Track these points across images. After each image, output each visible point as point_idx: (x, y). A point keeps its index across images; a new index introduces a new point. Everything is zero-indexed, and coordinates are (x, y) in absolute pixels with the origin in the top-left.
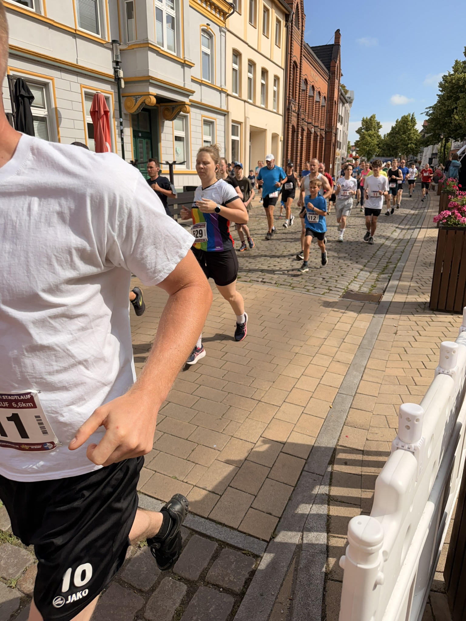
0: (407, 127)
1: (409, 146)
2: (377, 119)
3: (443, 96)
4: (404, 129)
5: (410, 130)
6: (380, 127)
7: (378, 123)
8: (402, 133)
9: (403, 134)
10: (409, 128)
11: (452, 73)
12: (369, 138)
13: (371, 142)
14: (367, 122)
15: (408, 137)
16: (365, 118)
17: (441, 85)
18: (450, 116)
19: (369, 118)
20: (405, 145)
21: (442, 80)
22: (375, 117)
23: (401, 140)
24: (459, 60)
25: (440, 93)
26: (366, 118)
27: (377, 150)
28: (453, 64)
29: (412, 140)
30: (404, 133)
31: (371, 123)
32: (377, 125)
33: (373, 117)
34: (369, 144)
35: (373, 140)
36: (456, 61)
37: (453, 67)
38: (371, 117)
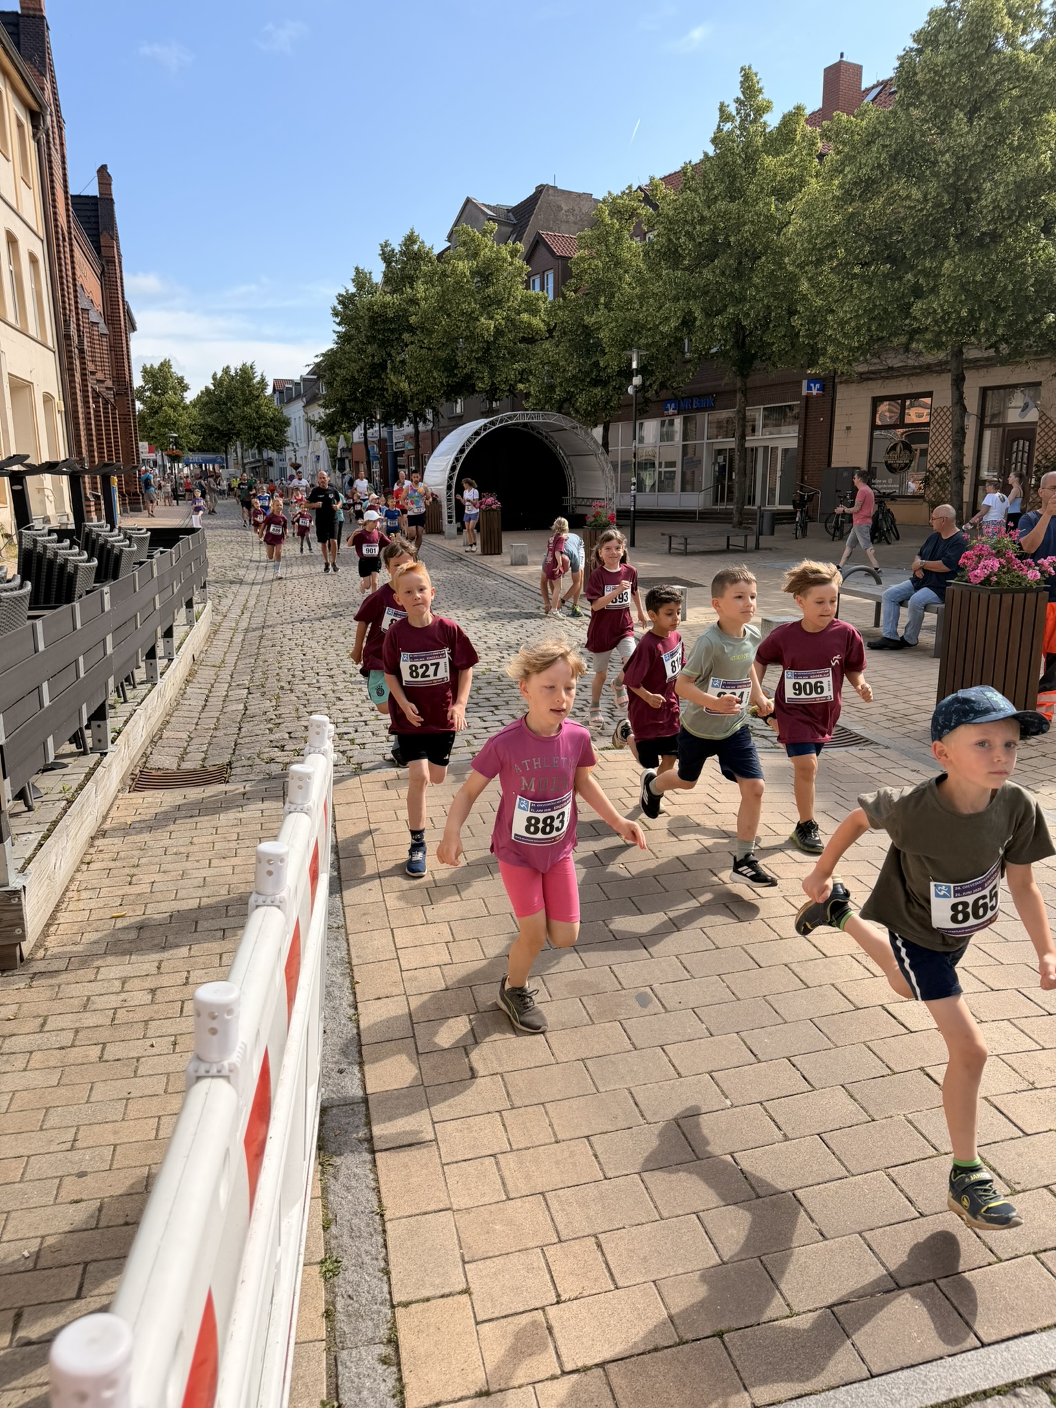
0: (250, 392)
1: (262, 430)
2: (177, 370)
3: (345, 333)
4: (243, 393)
5: (258, 397)
6: (185, 388)
7: (181, 380)
8: (241, 403)
9: (244, 405)
10: (255, 393)
11: (353, 290)
12: (171, 411)
13: (178, 420)
14: (153, 376)
15: (257, 412)
16: (148, 366)
17: (336, 314)
18: (378, 376)
19: (156, 366)
20: (253, 428)
21: (336, 302)
22: (170, 367)
23: (243, 418)
24: (361, 268)
25: (341, 329)
26: (152, 366)
27: (193, 437)
28: (352, 274)
29: (266, 419)
30: (247, 402)
31: (166, 379)
32: (179, 384)
33: (165, 365)
34: (174, 424)
35: (180, 416)
36: (357, 269)
37: (354, 281)
38: (162, 365)
